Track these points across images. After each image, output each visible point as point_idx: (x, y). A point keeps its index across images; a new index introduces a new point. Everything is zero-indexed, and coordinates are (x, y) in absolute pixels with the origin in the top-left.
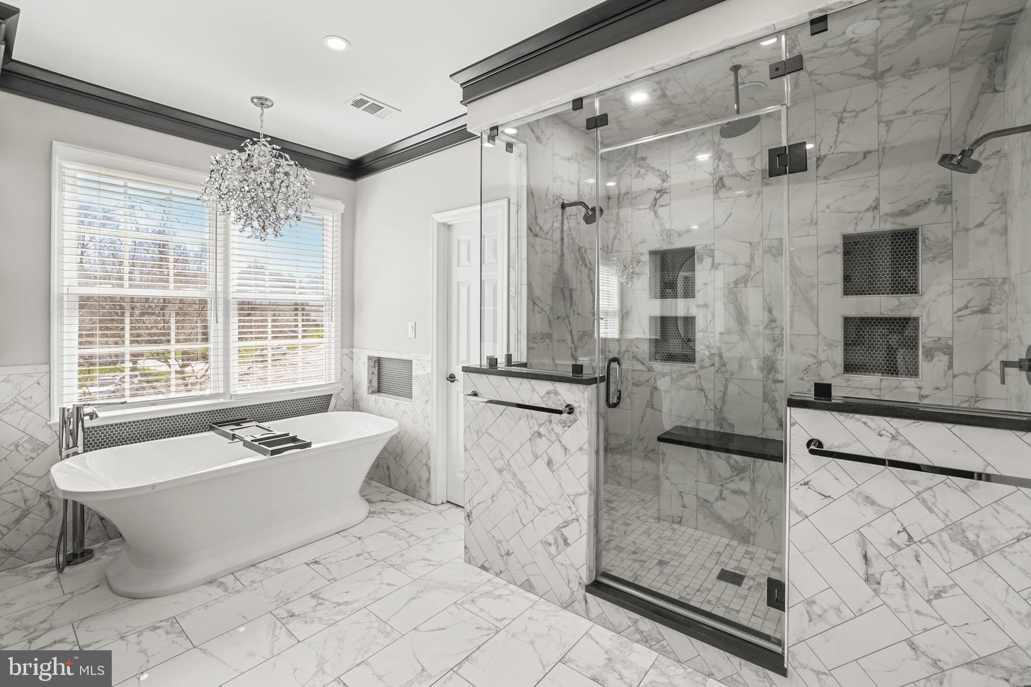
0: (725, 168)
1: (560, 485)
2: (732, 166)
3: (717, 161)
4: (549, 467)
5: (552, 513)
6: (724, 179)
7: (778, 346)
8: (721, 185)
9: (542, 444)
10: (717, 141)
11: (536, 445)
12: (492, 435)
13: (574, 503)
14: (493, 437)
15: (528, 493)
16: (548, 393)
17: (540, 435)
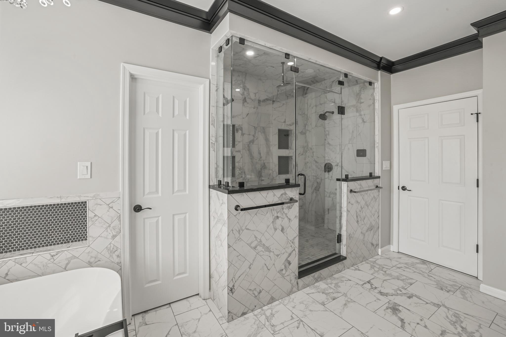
0: (246, 94)
1: (287, 238)
2: (249, 94)
3: (244, 90)
4: (282, 232)
5: (283, 254)
6: (246, 98)
7: (262, 167)
8: (245, 101)
9: (279, 222)
10: (244, 81)
11: (276, 224)
12: (250, 229)
13: (293, 243)
14: (250, 230)
15: (271, 251)
16: (282, 195)
17: (278, 217)
